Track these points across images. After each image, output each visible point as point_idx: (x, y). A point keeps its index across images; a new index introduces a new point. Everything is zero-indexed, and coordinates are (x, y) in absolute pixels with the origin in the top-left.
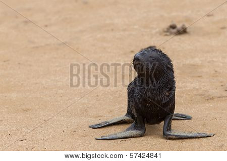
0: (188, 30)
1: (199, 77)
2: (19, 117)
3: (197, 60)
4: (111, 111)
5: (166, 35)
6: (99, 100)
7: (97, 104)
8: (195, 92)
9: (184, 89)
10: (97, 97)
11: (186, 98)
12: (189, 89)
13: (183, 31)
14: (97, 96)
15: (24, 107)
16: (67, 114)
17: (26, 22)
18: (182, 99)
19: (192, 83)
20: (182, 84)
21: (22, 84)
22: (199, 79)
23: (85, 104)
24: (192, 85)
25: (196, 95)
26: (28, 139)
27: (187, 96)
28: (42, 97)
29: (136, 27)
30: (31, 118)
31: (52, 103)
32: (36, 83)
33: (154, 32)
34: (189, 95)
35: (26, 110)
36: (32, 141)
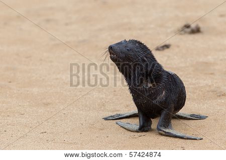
0: (202, 30)
1: (212, 74)
2: (40, 111)
3: (210, 58)
4: (127, 106)
5: (181, 34)
6: (116, 95)
7: (114, 99)
8: (208, 89)
9: (197, 85)
10: (114, 93)
11: (199, 94)
12: (201, 85)
13: (197, 31)
14: (115, 91)
15: (45, 101)
16: (86, 108)
17: (48, 21)
18: (195, 95)
19: (205, 80)
20: (195, 80)
21: (43, 79)
22: (211, 76)
23: (103, 98)
24: (205, 82)
25: (208, 91)
26: (48, 131)
27: (200, 92)
28: (62, 91)
29: (152, 26)
30: (51, 112)
31: (71, 98)
32: (57, 79)
33: (169, 31)
34: (202, 91)
35: (47, 104)
36: (52, 133)
